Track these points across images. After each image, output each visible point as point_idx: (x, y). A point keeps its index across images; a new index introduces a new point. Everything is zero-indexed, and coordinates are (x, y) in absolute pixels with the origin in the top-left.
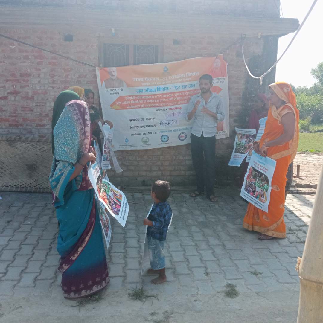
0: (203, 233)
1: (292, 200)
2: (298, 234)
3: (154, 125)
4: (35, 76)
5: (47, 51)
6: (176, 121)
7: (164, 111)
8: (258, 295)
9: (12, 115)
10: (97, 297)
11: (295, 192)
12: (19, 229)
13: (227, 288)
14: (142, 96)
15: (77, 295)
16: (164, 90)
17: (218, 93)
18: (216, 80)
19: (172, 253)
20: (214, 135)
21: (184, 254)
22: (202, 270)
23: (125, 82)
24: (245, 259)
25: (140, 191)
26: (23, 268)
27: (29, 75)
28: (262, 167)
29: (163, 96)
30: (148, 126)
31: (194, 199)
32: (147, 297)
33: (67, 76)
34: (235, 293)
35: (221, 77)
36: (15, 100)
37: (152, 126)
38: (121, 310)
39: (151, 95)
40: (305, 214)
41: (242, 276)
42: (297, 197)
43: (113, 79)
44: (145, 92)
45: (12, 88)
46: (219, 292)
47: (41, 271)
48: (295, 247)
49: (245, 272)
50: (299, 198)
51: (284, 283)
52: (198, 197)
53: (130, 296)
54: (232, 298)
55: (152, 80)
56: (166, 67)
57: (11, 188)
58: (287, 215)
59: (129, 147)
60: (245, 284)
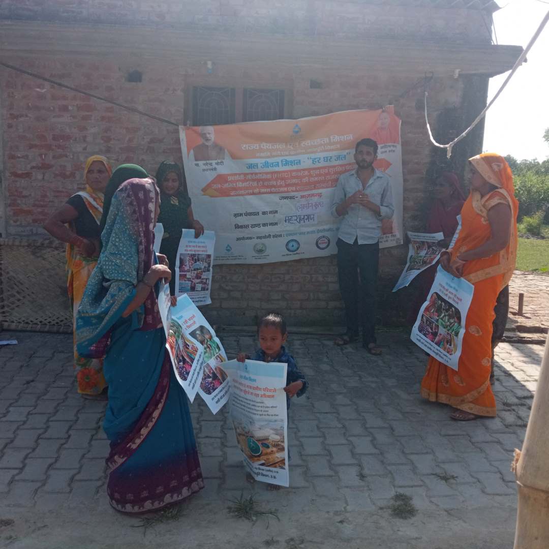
0: (355, 407)
1: (510, 353)
2: (520, 412)
3: (276, 224)
4: (78, 139)
5: (99, 98)
6: (312, 216)
7: (292, 200)
8: (449, 514)
9: (37, 203)
10: (175, 512)
11: (516, 339)
12: (45, 394)
13: (396, 501)
14: (256, 174)
15: (136, 509)
16: (293, 164)
17: (385, 170)
18: (382, 148)
19: (302, 440)
20: (376, 242)
21: (323, 443)
22: (354, 471)
23: (228, 151)
24: (427, 453)
25: (249, 334)
26: (50, 461)
27: (68, 138)
28: (453, 294)
29: (291, 174)
30: (264, 225)
31: (342, 350)
32: (259, 514)
33: (130, 140)
34: (409, 510)
35: (390, 144)
36: (43, 179)
37: (271, 224)
38: (214, 535)
39: (272, 173)
40: (532, 377)
41: (422, 481)
42: (518, 349)
43: (207, 146)
44: (261, 167)
45: (40, 159)
46: (381, 508)
47: (81, 467)
48: (514, 433)
49: (428, 475)
50: (522, 350)
51: (494, 494)
52: (347, 346)
53: (230, 512)
54: (405, 518)
55: (273, 147)
56: (297, 126)
57: (34, 326)
58: (501, 378)
59: (231, 259)
60: (426, 495)
